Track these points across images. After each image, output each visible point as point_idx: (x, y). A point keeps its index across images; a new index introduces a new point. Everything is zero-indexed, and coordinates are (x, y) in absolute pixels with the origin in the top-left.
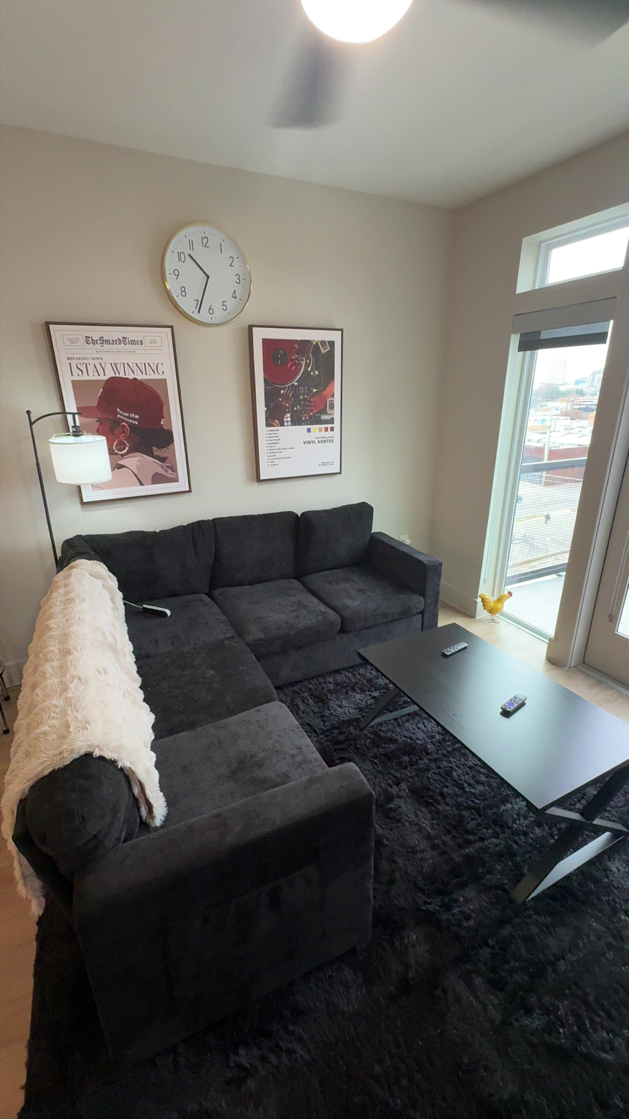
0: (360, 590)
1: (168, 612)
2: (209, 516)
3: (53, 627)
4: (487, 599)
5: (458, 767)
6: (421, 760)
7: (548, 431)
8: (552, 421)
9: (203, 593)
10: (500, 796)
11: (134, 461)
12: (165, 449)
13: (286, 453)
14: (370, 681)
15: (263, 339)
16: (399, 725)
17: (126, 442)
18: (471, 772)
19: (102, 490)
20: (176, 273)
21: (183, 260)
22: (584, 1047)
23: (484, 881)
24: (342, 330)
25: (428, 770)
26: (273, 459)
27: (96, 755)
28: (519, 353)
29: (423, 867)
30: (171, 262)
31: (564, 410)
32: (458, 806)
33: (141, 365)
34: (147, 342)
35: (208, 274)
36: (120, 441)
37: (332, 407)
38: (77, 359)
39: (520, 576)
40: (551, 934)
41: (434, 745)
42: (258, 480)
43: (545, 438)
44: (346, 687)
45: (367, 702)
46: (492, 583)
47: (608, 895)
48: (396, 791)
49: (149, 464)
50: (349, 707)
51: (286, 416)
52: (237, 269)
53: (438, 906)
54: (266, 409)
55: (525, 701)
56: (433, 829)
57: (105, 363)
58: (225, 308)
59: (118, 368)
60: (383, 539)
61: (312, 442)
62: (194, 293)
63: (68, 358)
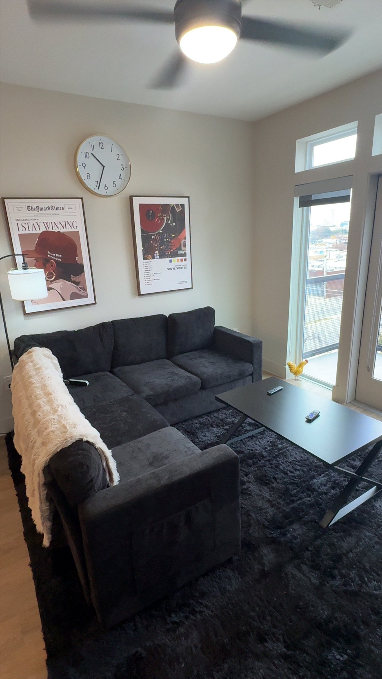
0: (211, 363)
1: (87, 383)
2: (109, 319)
3: (34, 382)
4: (292, 365)
5: (283, 463)
6: (260, 461)
7: (325, 259)
8: (327, 252)
9: (107, 371)
10: (309, 476)
11: (59, 285)
12: (79, 276)
13: (156, 277)
14: (222, 420)
15: (139, 204)
16: (244, 444)
17: (53, 272)
18: (291, 464)
19: (38, 305)
20: (84, 165)
21: (88, 157)
22: (365, 589)
23: (304, 519)
24: (189, 197)
25: (265, 466)
26: (148, 280)
27: (85, 440)
28: (300, 208)
29: (267, 516)
30: (81, 158)
31: (335, 244)
32: (285, 483)
33: (63, 223)
34: (66, 208)
35: (104, 165)
36: (50, 272)
37: (185, 245)
38: (22, 220)
39: (312, 352)
40: (344, 541)
41: (267, 452)
42: (139, 294)
43: (324, 264)
44: (208, 424)
45: (221, 432)
46: (295, 355)
47: (375, 518)
48: (246, 479)
49: (70, 287)
50: (210, 436)
51: (155, 253)
52: (122, 161)
53: (278, 534)
54: (143, 248)
55: (319, 414)
56: (271, 496)
57: (40, 222)
58: (115, 186)
59: (48, 225)
60: (223, 330)
61: (173, 269)
62: (95, 176)
63: (16, 220)
